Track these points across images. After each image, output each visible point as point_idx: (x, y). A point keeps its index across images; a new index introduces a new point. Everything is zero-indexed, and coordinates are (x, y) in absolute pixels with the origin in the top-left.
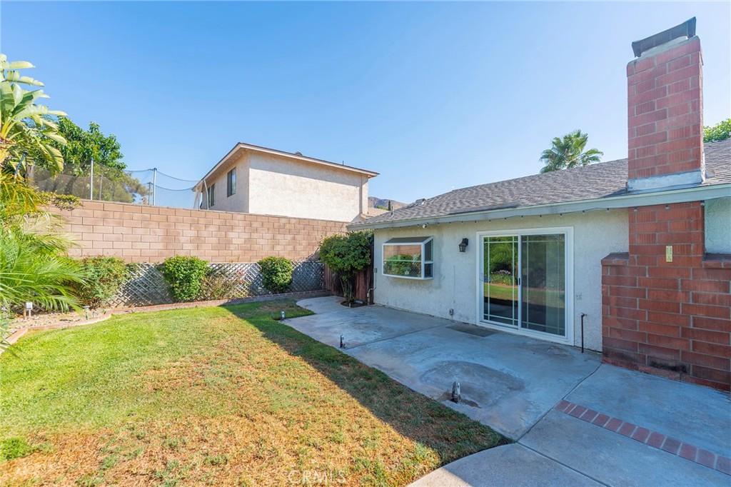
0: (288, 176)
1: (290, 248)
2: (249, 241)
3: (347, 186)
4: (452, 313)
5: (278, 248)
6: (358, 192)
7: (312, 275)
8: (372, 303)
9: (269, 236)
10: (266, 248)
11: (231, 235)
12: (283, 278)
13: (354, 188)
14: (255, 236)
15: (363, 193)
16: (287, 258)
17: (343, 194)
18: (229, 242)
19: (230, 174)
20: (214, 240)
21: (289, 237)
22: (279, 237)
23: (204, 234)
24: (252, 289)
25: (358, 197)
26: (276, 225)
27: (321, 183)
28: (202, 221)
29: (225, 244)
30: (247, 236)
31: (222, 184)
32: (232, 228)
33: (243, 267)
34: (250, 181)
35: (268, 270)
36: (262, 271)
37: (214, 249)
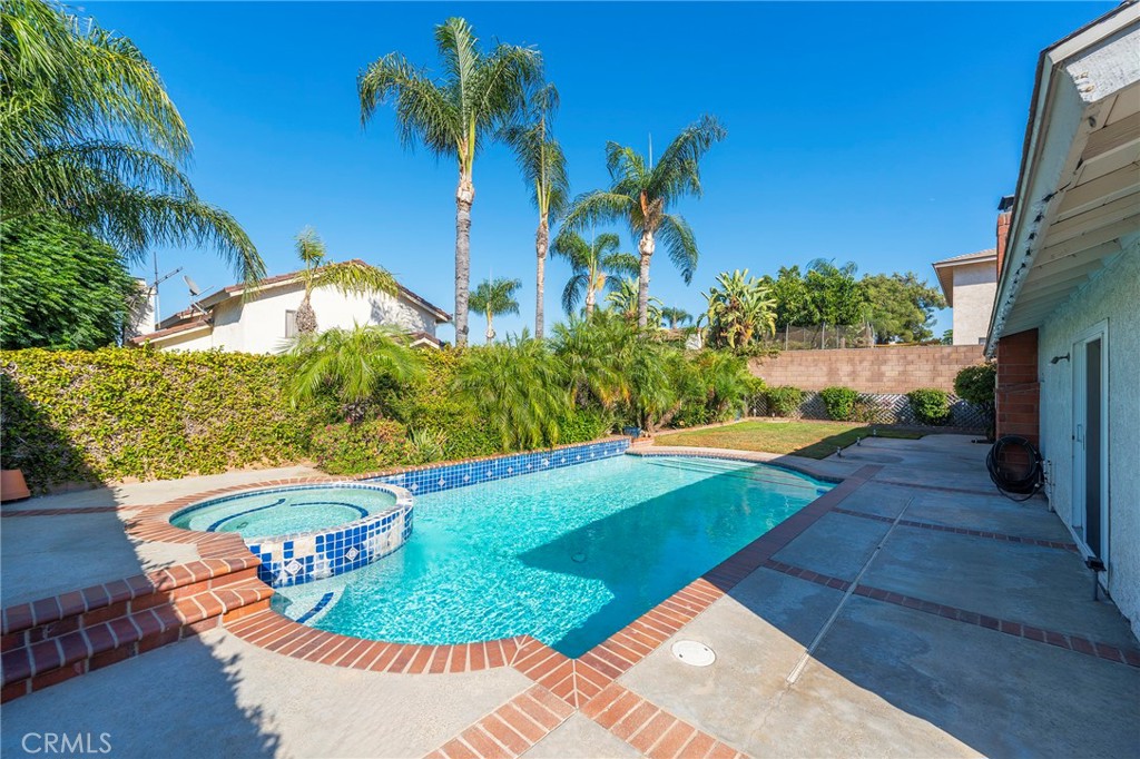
2: (904, 373)
5: (940, 380)
9: (928, 367)
10: (920, 380)
14: (910, 368)
18: (882, 374)
20: (868, 374)
22: (941, 368)
23: (859, 368)
28: (857, 358)
29: (877, 377)
30: (901, 369)
32: (885, 362)
33: (891, 399)
34: (956, 301)
35: (916, 401)
36: (911, 402)
37: (868, 380)
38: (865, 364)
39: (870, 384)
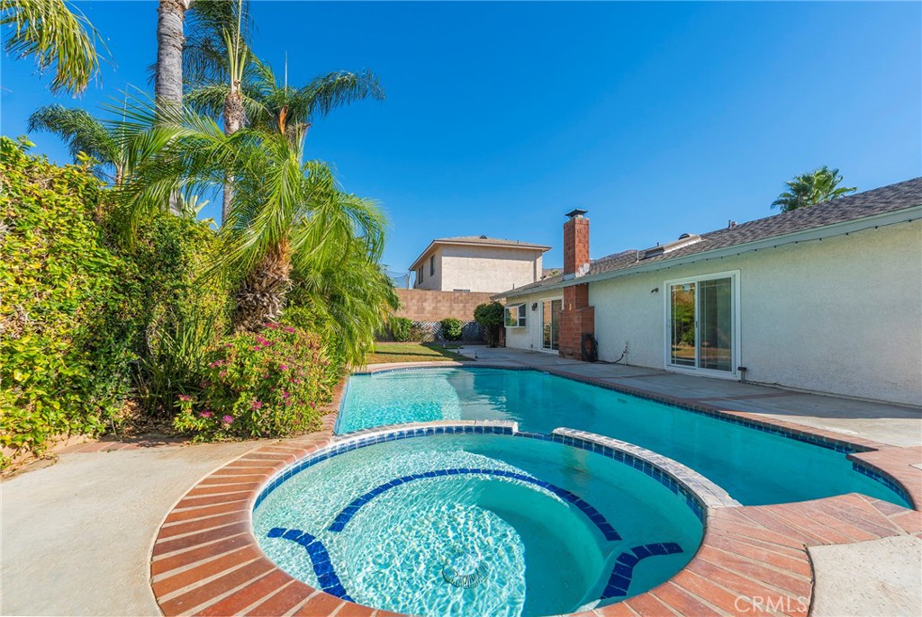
0: (470, 259)
1: (462, 312)
2: (435, 308)
3: (522, 262)
4: (532, 346)
5: (454, 313)
6: (532, 266)
7: (477, 331)
8: (505, 346)
9: (448, 304)
10: (445, 313)
11: (425, 304)
12: (455, 332)
13: (529, 262)
14: (439, 305)
15: (537, 266)
16: (459, 319)
17: (518, 268)
18: (424, 309)
19: (432, 258)
20: (416, 308)
21: (461, 305)
22: (455, 305)
23: (410, 304)
24: (436, 336)
25: (533, 270)
26: (453, 297)
27: (497, 261)
28: (409, 297)
29: (421, 310)
30: (434, 305)
31: (427, 265)
32: (425, 300)
33: (431, 325)
34: (443, 266)
35: (445, 326)
36: (442, 326)
37: (415, 313)
38: (414, 301)
39: (416, 315)
